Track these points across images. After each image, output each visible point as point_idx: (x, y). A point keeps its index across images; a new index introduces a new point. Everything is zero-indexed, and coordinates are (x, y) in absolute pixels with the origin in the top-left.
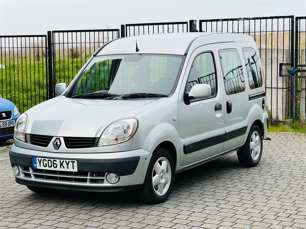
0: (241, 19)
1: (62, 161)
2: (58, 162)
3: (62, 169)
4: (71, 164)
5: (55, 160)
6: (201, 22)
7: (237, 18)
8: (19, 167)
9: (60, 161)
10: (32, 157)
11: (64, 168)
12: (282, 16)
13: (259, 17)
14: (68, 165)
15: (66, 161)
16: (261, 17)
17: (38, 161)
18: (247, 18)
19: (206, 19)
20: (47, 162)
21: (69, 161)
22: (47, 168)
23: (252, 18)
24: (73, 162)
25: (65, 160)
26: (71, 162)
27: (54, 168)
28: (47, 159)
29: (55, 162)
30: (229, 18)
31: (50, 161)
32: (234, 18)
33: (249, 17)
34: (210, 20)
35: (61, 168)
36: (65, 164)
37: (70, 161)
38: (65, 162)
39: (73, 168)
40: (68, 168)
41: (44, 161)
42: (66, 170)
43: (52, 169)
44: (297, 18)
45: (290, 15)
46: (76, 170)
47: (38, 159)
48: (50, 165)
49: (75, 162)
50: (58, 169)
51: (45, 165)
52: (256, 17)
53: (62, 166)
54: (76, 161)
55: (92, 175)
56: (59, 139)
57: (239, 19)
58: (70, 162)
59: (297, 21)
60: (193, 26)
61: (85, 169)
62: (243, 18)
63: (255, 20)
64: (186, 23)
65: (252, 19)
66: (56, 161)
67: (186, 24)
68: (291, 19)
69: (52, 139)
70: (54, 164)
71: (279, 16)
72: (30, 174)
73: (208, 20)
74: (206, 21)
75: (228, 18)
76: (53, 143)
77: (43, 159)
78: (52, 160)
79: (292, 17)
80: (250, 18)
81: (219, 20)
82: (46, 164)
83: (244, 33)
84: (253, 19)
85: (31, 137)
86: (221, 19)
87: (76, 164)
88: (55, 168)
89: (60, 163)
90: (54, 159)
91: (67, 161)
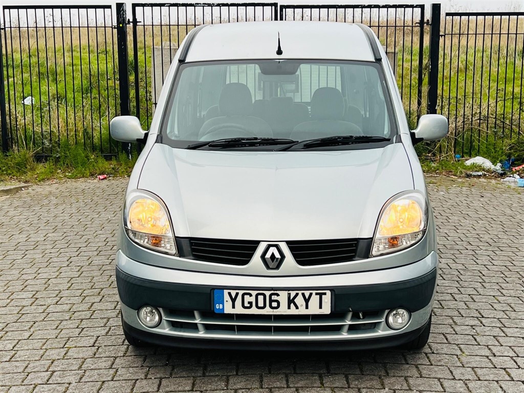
0: (199, 5)
1: (293, 294)
2: (283, 297)
3: (293, 311)
4: (315, 299)
5: (275, 292)
6: (134, 6)
7: (192, 3)
8: (161, 310)
9: (289, 294)
10: (214, 289)
11: (297, 308)
12: (262, 2)
13: (227, 4)
14: (307, 301)
15: (303, 294)
16: (229, 2)
17: (227, 297)
18: (208, 4)
19: (143, 3)
20: (253, 299)
21: (311, 294)
22: (254, 311)
23: (216, 4)
24: (321, 295)
25: (300, 292)
26: (317, 294)
27: (272, 310)
28: (254, 293)
29: (274, 298)
30: (181, 3)
31: (262, 297)
32: (189, 2)
33: (211, 2)
34: (150, 4)
35: (289, 308)
36: (300, 301)
37: (314, 292)
38: (300, 296)
39: (321, 307)
40: (307, 307)
41: (246, 297)
42: (302, 311)
43: (267, 311)
44: (282, 7)
45: (273, 2)
46: (327, 310)
47: (230, 294)
48: (261, 304)
49: (325, 294)
50: (283, 310)
51: (246, 305)
52: (222, 3)
53: (292, 305)
54: (329, 293)
55: (355, 317)
56: (277, 246)
57: (196, 4)
58: (314, 294)
59: (282, 11)
60: (123, 13)
61: (350, 307)
62: (202, 3)
63: (220, 7)
64: (109, 7)
65: (216, 6)
66: (278, 295)
67: (110, 9)
68: (273, 7)
69: (256, 247)
70: (271, 301)
71: (256, 2)
72: (196, 324)
73: (146, 4)
74: (143, 5)
75: (179, 3)
76: (263, 257)
77: (241, 292)
78: (268, 293)
79: (275, 5)
80: (213, 4)
81: (165, 4)
82: (250, 303)
83: (195, 25)
84: (218, 5)
85: (191, 244)
86: (168, 4)
87: (327, 298)
88: (275, 310)
89: (289, 298)
90: (274, 290)
91: (307, 293)
